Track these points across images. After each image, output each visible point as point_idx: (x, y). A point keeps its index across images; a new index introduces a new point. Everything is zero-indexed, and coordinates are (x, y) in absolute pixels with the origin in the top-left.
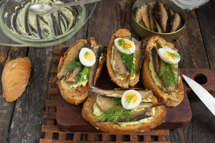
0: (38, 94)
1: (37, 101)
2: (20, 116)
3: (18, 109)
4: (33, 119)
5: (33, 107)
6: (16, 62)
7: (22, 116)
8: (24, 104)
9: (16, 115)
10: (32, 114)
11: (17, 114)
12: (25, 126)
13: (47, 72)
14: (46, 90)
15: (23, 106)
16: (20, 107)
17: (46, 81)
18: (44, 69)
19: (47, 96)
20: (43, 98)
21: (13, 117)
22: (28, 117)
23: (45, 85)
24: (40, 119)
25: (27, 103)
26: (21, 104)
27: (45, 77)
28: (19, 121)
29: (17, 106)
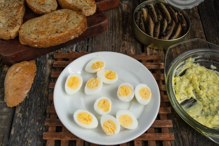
0: (39, 99)
1: (37, 106)
2: (20, 121)
3: (18, 115)
4: (34, 124)
5: (33, 112)
6: (20, 66)
7: (23, 121)
8: (24, 109)
9: (16, 121)
10: (33, 120)
11: (17, 119)
12: (26, 132)
13: (48, 76)
14: (47, 94)
15: (23, 111)
16: (20, 112)
17: (46, 86)
18: (44, 72)
19: (47, 101)
20: (44, 103)
21: (13, 122)
22: (28, 123)
23: (46, 89)
24: (41, 125)
25: (28, 108)
26: (21, 110)
27: (46, 81)
28: (19, 127)
29: (17, 112)
